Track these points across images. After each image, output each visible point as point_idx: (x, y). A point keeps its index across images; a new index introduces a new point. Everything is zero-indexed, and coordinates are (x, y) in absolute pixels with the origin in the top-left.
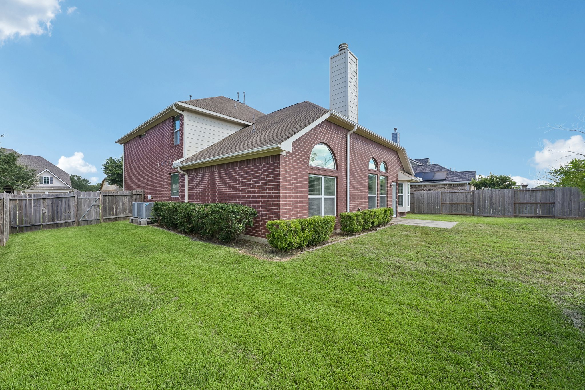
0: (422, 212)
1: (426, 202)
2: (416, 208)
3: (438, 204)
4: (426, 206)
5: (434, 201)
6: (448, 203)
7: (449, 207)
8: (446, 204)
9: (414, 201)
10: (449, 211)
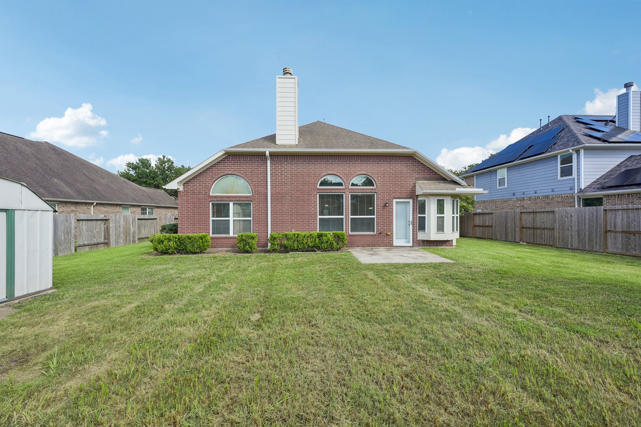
0: (570, 246)
1: (575, 228)
2: (559, 237)
3: (596, 234)
4: (575, 234)
5: (589, 227)
6: (619, 232)
7: (622, 239)
8: (616, 232)
9: (555, 225)
10: (622, 249)
